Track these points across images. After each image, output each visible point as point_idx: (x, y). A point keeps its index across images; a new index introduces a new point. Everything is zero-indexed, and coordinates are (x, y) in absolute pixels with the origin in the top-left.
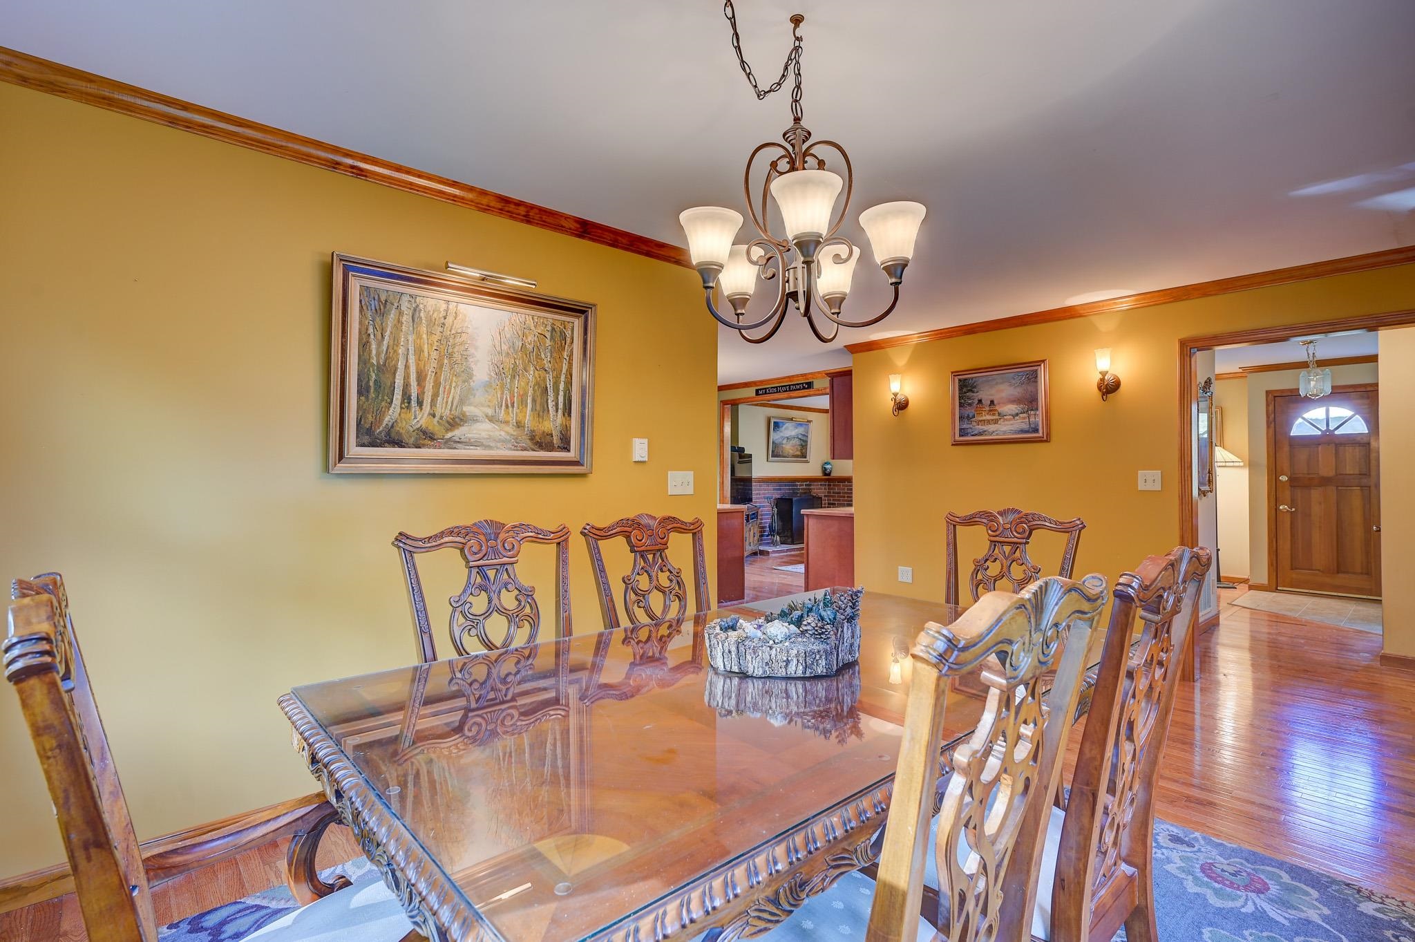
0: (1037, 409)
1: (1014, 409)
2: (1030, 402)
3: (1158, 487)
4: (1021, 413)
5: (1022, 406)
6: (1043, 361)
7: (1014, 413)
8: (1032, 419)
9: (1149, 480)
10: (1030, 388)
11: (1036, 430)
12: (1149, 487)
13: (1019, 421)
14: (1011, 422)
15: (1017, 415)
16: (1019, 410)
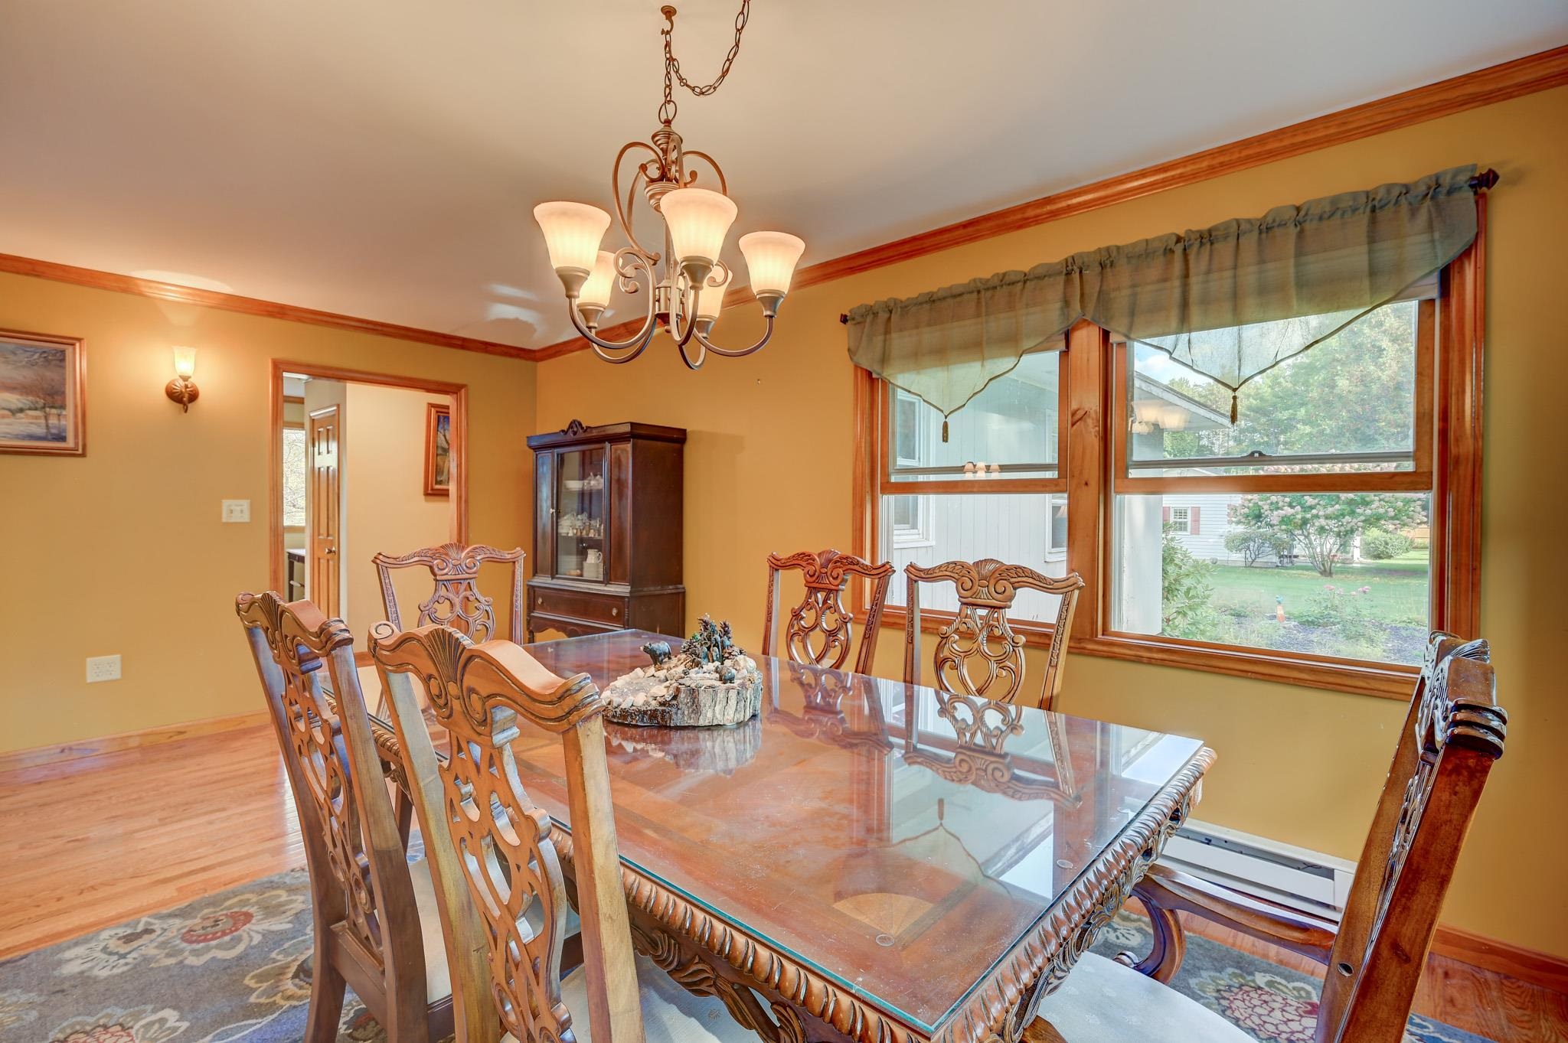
0: (63, 407)
1: (15, 401)
2: (52, 397)
3: (246, 518)
4: (30, 409)
5: (30, 398)
6: (79, 340)
7: (13, 407)
8: (53, 421)
9: (237, 510)
10: (50, 374)
11: (63, 439)
12: (237, 518)
13: (23, 420)
14: (7, 420)
15: (21, 410)
16: (24, 403)
